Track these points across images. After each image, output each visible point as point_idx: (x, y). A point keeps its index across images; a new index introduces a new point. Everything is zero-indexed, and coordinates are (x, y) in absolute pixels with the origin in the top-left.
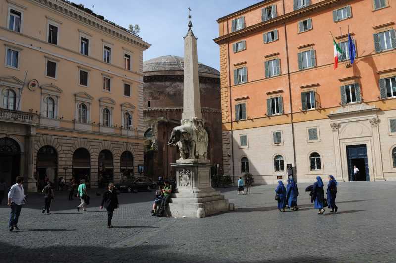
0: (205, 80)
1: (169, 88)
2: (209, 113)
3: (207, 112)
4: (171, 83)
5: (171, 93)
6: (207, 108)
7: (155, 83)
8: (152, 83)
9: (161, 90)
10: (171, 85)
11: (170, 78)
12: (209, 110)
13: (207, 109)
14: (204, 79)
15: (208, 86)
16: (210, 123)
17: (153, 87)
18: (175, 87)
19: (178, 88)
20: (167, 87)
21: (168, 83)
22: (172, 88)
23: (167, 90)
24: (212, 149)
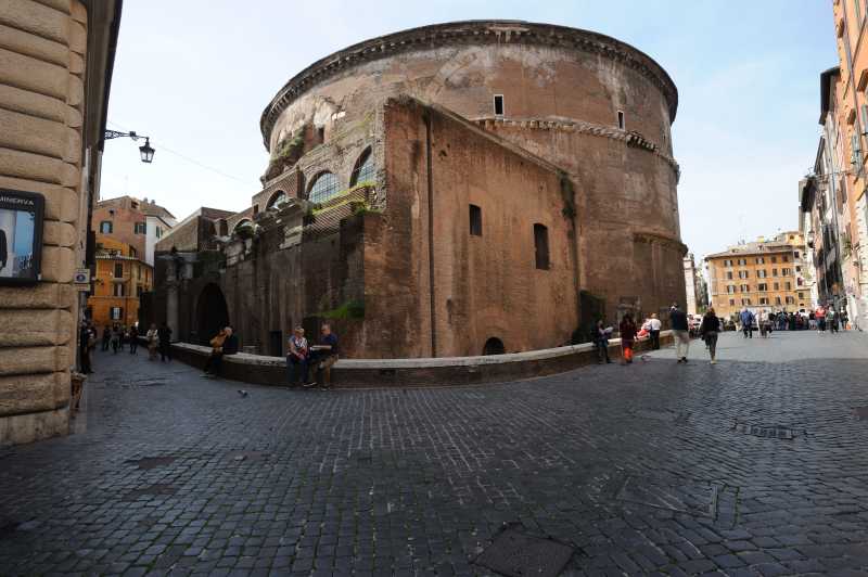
0: (555, 37)
1: (448, 64)
2: (570, 133)
3: (562, 131)
4: (454, 50)
5: (456, 79)
6: (562, 118)
7: (408, 56)
8: (401, 56)
9: (427, 73)
10: (453, 56)
11: (450, 36)
12: (571, 124)
13: (564, 123)
14: (552, 34)
15: (564, 56)
16: (575, 162)
17: (403, 66)
18: (466, 63)
19: (476, 63)
20: (440, 63)
21: (445, 52)
22: (458, 66)
23: (443, 70)
24: (581, 240)
